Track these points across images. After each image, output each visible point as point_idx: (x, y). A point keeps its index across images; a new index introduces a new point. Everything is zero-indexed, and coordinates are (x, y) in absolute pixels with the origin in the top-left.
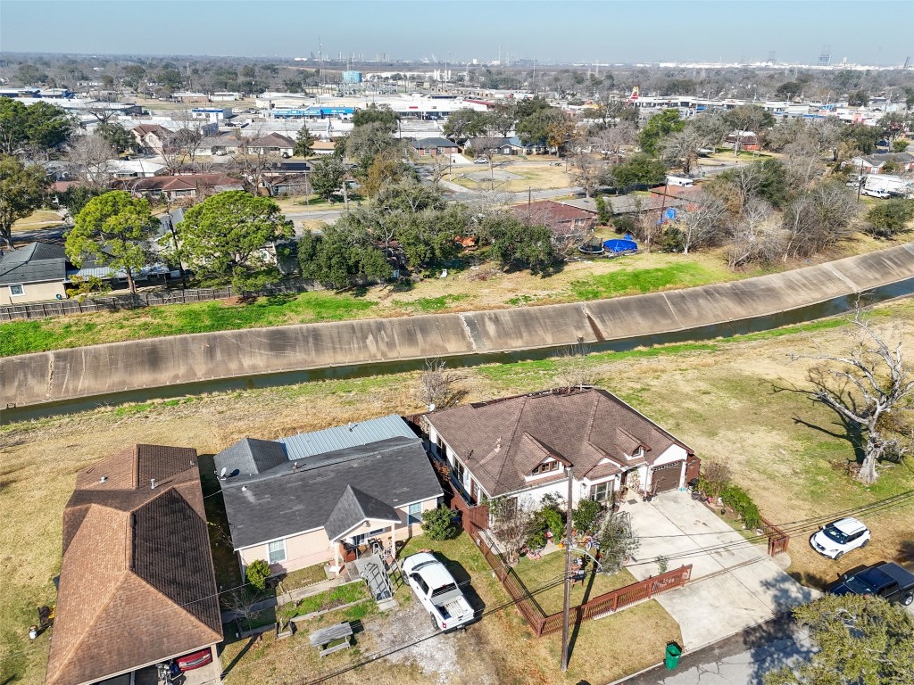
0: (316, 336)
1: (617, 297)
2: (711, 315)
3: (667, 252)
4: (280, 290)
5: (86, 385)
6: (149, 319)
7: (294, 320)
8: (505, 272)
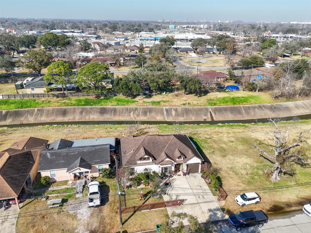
0: (115, 110)
1: (223, 106)
2: (259, 115)
3: (250, 91)
4: (109, 95)
5: (44, 119)
6: (66, 101)
7: (109, 105)
8: (186, 94)
